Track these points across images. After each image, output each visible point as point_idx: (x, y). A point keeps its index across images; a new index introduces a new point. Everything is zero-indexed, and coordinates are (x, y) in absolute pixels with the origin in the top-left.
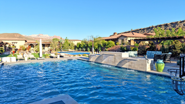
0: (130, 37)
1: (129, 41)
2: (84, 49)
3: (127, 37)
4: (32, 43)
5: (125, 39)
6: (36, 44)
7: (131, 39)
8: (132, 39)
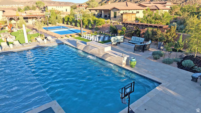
0: (123, 10)
1: (121, 14)
2: (74, 24)
3: (119, 10)
4: (13, 16)
5: (117, 12)
6: (17, 17)
7: (123, 12)
8: (125, 12)
